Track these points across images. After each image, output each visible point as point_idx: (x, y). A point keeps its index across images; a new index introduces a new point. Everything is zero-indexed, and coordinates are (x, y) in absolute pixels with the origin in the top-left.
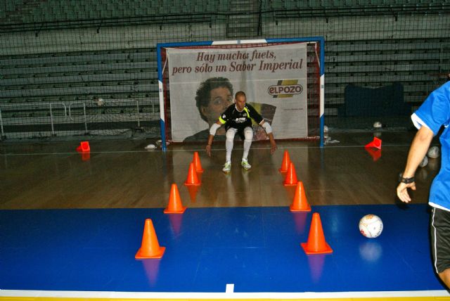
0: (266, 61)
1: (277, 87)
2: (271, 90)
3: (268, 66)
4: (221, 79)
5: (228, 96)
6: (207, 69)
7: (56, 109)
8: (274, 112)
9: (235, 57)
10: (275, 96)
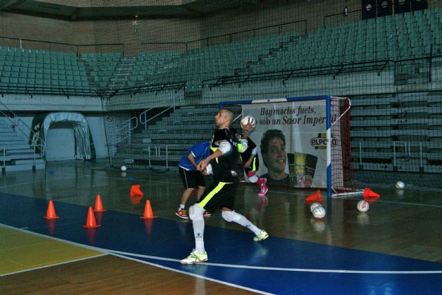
0: (309, 116)
1: (318, 139)
2: (313, 142)
3: (310, 120)
4: (276, 131)
5: (282, 145)
6: (268, 122)
7: (171, 150)
8: (316, 162)
9: (286, 112)
10: (316, 148)
